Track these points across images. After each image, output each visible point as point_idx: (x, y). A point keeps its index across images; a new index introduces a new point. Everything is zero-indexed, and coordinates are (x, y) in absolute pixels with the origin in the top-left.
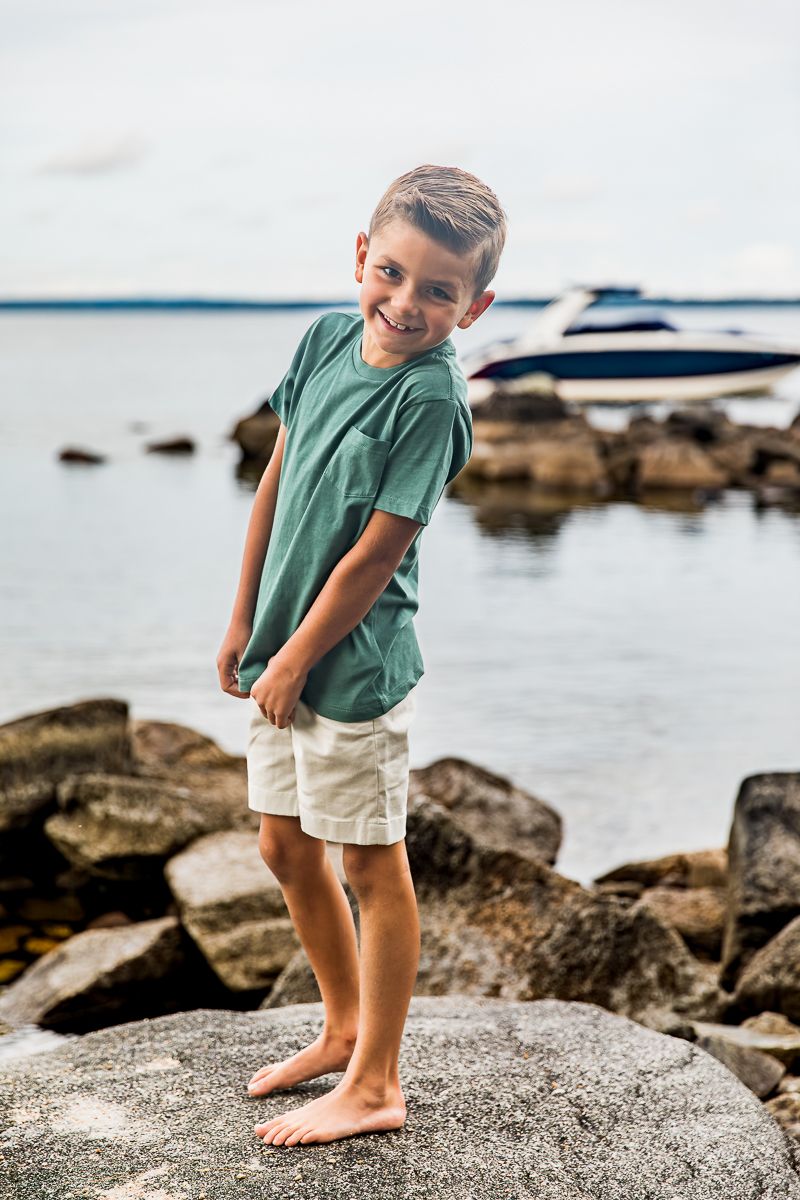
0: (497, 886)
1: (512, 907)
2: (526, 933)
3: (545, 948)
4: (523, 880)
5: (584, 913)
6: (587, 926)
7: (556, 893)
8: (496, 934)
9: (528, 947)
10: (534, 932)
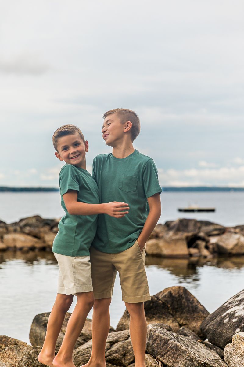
0: (3, 347)
1: (9, 353)
2: (15, 360)
3: (22, 364)
4: (11, 344)
5: (31, 352)
6: (33, 356)
7: (21, 347)
8: (6, 361)
9: (17, 364)
10: (17, 360)
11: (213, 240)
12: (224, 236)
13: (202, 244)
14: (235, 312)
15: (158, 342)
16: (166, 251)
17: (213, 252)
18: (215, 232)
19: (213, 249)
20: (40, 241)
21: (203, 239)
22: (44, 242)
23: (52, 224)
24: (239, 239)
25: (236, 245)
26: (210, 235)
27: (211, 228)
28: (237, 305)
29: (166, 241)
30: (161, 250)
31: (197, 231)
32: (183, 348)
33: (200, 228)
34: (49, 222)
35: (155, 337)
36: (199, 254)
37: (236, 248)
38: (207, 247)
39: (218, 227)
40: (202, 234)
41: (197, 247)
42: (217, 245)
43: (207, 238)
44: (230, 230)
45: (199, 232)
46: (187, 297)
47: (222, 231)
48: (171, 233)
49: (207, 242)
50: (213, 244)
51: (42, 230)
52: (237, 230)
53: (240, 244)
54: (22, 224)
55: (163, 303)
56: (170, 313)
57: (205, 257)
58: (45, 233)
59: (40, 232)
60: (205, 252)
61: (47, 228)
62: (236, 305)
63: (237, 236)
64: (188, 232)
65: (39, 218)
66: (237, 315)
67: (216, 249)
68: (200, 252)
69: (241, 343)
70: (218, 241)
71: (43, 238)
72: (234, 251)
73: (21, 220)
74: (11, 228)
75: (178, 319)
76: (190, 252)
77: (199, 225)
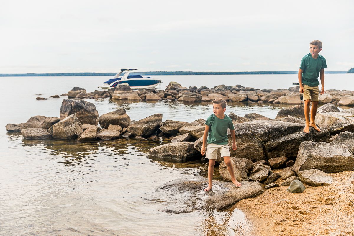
15: (291, 120)
16: (289, 102)
20: (226, 97)
22: (228, 97)
23: (231, 89)
24: (327, 96)
29: (290, 97)
30: (287, 101)
32: (300, 121)
35: (290, 119)
46: (301, 109)
48: (292, 93)
53: (328, 98)
54: (216, 89)
55: (292, 111)
56: (294, 115)
59: (225, 93)
61: (229, 91)
65: (224, 86)
71: (228, 95)
72: (324, 102)
73: (215, 87)
74: (211, 91)
75: (298, 117)
76: (301, 102)
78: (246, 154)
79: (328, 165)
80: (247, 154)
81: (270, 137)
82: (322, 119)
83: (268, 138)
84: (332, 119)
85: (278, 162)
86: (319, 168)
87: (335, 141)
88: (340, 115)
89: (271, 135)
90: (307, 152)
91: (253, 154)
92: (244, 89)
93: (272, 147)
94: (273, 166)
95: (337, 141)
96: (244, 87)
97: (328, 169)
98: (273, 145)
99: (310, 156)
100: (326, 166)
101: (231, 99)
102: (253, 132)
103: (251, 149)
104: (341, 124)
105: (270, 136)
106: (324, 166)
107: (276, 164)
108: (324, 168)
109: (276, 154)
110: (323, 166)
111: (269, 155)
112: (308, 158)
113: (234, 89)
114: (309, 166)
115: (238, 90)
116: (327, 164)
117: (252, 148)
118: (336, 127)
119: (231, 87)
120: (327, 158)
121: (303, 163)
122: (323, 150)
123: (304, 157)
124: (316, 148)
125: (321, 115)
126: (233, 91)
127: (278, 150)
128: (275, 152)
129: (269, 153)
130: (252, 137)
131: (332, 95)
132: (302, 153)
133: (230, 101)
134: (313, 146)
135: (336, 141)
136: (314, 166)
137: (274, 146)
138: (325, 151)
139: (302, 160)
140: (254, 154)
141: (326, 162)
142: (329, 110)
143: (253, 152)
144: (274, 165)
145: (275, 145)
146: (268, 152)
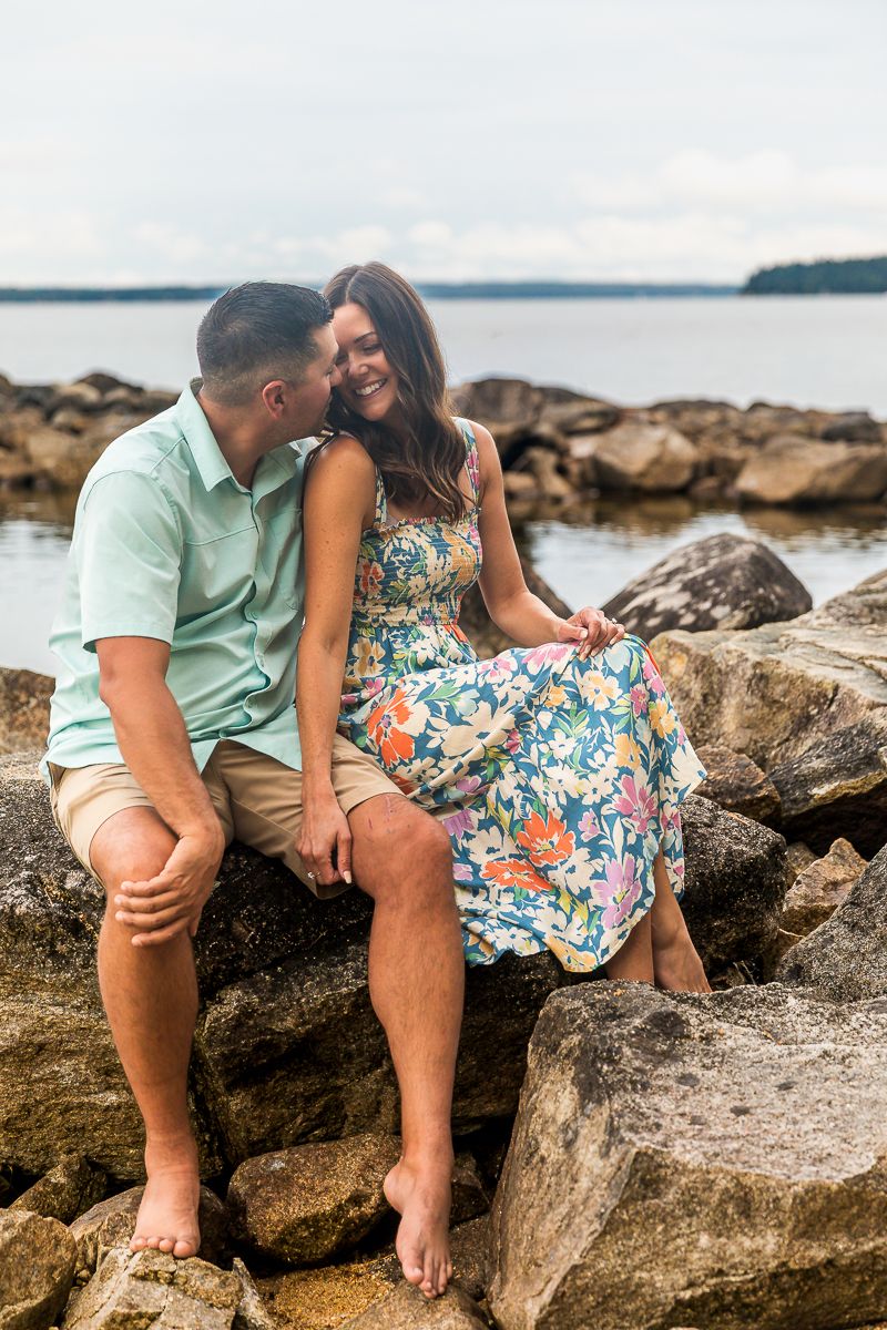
11: (582, 448)
12: (618, 434)
13: (546, 460)
14: (654, 603)
17: (583, 485)
18: (588, 423)
19: (583, 475)
20: (13, 457)
21: (548, 445)
22: (28, 459)
23: (49, 402)
24: (663, 443)
25: (656, 461)
26: (570, 430)
27: (574, 409)
28: (663, 584)
31: (530, 417)
33: (538, 409)
34: (39, 395)
36: (535, 493)
37: (657, 470)
38: (561, 470)
39: (595, 407)
40: (545, 429)
41: (529, 469)
42: (595, 463)
43: (561, 440)
44: (634, 415)
45: (536, 422)
47: (611, 418)
49: (563, 452)
50: (580, 460)
51: (17, 420)
52: (660, 416)
53: (667, 459)
57: (557, 500)
58: (30, 430)
59: (10, 428)
60: (557, 485)
61: (31, 416)
62: (658, 585)
63: (658, 434)
64: (502, 421)
66: (660, 608)
67: (591, 476)
68: (539, 484)
69: (671, 657)
70: (599, 448)
71: (24, 446)
72: (649, 482)
77: (536, 398)
78: (14, 1105)
79: (830, 1263)
80: (26, 1109)
81: (238, 940)
82: (696, 688)
83: (218, 950)
84: (779, 689)
85: (327, 1205)
86: (737, 1294)
87: (843, 930)
88: (844, 650)
89: (249, 917)
90: (612, 1130)
91: (81, 1106)
92: (136, 400)
93: (259, 1047)
94: (282, 1241)
95: (864, 931)
96: (138, 390)
97: (828, 1294)
98: (278, 1026)
99: (645, 1177)
100: (810, 1274)
101: (45, 473)
102: (76, 893)
103: (65, 1067)
104: (863, 742)
105: (239, 928)
106: (791, 1273)
107: (304, 1221)
108: (783, 1293)
109: (309, 1100)
110: (775, 1276)
111: (239, 1114)
112: (623, 1204)
113: (72, 402)
114: (640, 1285)
115: (92, 411)
116: (819, 1253)
117: (69, 1054)
118: (827, 775)
119: (48, 390)
120: (812, 1191)
121: (571, 1251)
122: (772, 1094)
123: (584, 1183)
124: (696, 1071)
125: (686, 650)
126: (60, 418)
127: (330, 1067)
128: (299, 1087)
129: (236, 1103)
130: (61, 948)
131: (693, 435)
132: (566, 1127)
133: (41, 483)
134: (661, 1047)
135: (853, 926)
136: (691, 1285)
137: (288, 1032)
138: (792, 1097)
139: (569, 1217)
140: (93, 1106)
141: (803, 1234)
142: (737, 592)
143: (80, 1092)
144: (291, 1230)
145: (289, 1023)
146: (230, 1088)
